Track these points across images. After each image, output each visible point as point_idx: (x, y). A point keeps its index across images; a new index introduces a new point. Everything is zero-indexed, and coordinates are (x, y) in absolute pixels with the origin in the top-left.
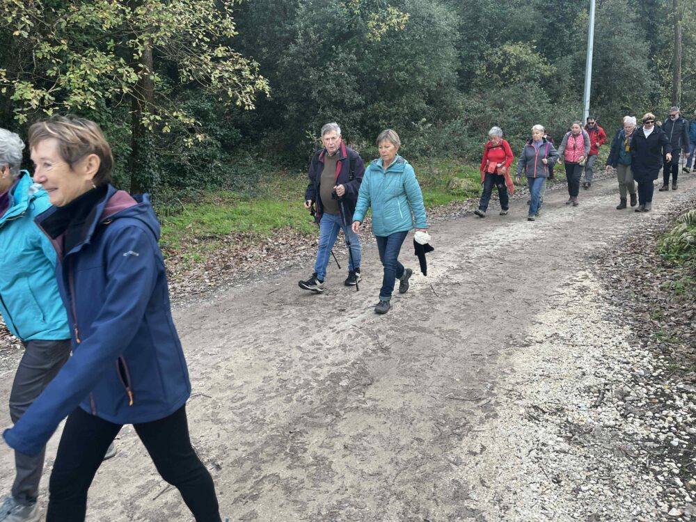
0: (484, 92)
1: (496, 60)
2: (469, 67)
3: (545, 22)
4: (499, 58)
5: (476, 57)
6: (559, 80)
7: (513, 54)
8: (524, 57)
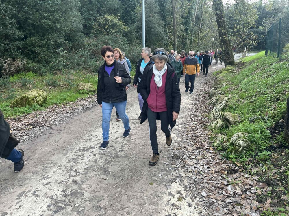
0: (98, 37)
1: (103, 22)
2: (89, 24)
3: (122, 7)
4: (104, 21)
5: (92, 19)
6: (131, 34)
7: (109, 19)
8: (115, 22)
